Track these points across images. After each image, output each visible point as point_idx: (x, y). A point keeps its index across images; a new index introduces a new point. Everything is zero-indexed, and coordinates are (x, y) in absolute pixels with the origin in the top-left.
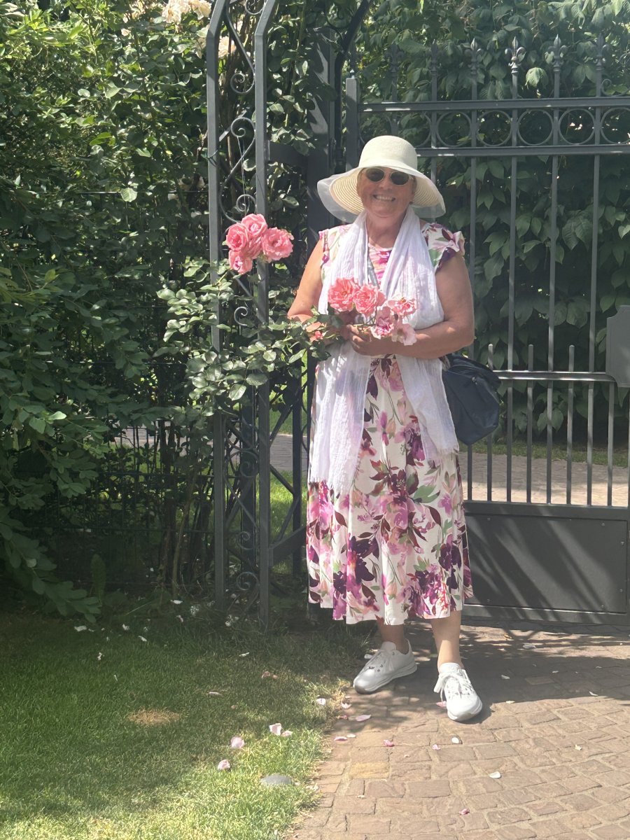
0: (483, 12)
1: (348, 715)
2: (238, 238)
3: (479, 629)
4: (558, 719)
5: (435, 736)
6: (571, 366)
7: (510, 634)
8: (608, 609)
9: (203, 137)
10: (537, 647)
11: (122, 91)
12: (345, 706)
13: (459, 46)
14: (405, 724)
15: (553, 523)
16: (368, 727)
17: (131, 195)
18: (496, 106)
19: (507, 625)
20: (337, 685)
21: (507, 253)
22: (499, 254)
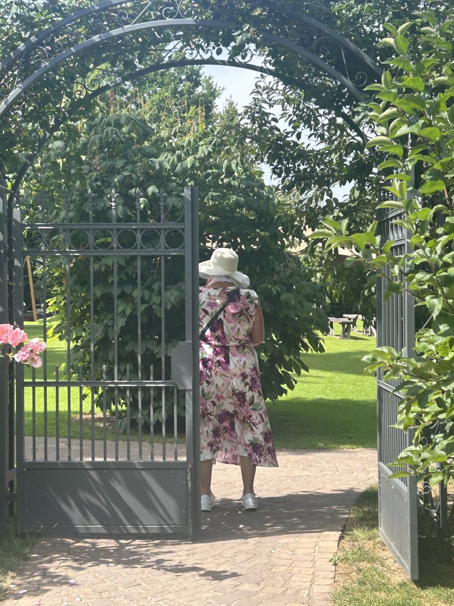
0: (109, 163)
1: (14, 591)
3: (99, 540)
4: (140, 584)
5: (65, 598)
6: (152, 378)
7: (118, 542)
8: (177, 523)
10: (134, 548)
12: (13, 586)
13: (94, 184)
14: (48, 593)
15: (143, 473)
16: (26, 596)
18: (104, 227)
19: (117, 537)
20: (8, 575)
21: (129, 311)
22: (123, 312)
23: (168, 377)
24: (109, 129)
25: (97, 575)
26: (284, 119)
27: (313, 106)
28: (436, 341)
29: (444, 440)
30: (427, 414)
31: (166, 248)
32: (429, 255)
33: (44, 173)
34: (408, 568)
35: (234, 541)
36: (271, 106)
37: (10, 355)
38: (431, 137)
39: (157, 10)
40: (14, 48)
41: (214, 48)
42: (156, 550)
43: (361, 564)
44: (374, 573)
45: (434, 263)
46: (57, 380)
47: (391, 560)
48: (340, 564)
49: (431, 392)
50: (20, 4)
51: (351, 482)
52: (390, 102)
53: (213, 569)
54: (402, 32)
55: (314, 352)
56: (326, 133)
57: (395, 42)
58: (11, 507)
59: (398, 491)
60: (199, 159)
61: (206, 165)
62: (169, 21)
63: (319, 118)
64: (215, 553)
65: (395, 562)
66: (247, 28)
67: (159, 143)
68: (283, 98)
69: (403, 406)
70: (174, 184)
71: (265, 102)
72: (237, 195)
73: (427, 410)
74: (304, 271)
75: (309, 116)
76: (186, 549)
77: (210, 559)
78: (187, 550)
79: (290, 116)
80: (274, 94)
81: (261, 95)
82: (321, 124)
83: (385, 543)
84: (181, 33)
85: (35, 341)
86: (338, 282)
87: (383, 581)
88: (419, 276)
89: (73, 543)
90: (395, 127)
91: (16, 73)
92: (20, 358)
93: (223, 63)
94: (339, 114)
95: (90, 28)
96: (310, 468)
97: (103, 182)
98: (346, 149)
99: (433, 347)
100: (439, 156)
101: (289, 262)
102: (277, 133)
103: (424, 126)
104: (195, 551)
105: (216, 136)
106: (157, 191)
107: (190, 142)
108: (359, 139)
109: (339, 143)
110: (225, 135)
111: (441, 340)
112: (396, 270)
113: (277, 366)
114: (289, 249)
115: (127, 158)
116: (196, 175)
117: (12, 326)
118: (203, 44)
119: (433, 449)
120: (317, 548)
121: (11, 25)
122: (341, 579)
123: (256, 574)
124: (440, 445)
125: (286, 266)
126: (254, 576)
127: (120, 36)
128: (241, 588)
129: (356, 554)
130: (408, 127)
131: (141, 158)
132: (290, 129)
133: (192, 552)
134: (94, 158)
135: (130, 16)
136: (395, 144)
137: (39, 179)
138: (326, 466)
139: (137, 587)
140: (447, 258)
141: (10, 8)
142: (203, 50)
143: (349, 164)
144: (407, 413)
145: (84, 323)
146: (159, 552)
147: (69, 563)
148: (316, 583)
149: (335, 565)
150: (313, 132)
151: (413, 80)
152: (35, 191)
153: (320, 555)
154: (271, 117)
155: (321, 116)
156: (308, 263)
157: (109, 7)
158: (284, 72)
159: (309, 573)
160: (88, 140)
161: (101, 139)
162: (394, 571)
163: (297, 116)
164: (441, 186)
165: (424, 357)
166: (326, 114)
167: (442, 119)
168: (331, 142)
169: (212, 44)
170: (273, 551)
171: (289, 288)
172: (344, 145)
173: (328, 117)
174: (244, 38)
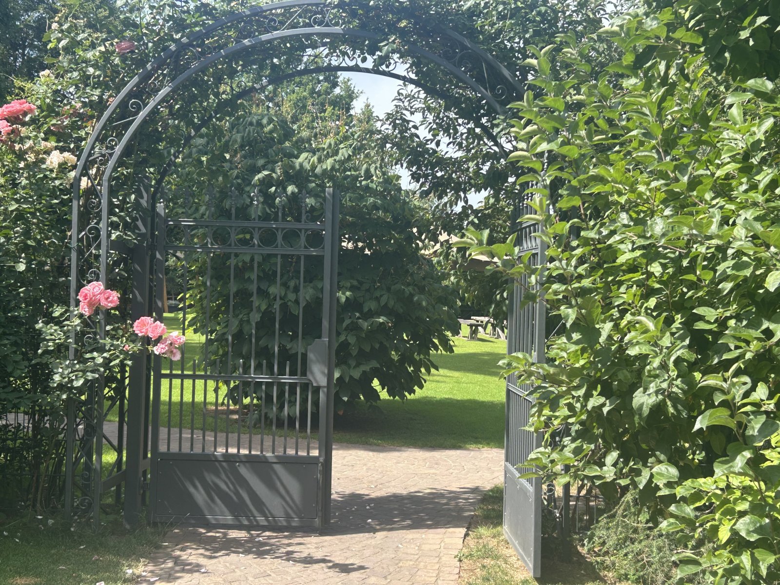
0: (250, 162)
1: (146, 577)
2: (86, 295)
3: (230, 531)
4: (270, 575)
6: (287, 374)
7: (249, 533)
9: (69, 234)
10: (264, 539)
11: (20, 206)
12: (145, 573)
13: (234, 181)
14: (179, 581)
15: (276, 466)
17: (22, 267)
18: (246, 225)
19: (248, 529)
20: (140, 562)
21: (264, 307)
22: (259, 308)
23: (304, 373)
24: (252, 128)
25: (228, 565)
26: (424, 126)
27: (452, 115)
28: (569, 349)
29: (572, 443)
30: (557, 417)
31: (306, 247)
32: (565, 267)
33: (184, 168)
34: (531, 566)
35: (362, 535)
36: (412, 113)
37: (150, 348)
38: (570, 154)
39: (305, 18)
40: (166, 49)
41: (359, 56)
42: (286, 541)
43: (485, 561)
44: (498, 570)
45: (570, 275)
46: (194, 373)
47: (514, 558)
48: (465, 560)
49: (562, 397)
50: (173, 6)
51: (476, 481)
52: (531, 121)
53: (341, 562)
54: (545, 54)
55: (444, 352)
56: (464, 142)
57: (538, 63)
58: (144, 495)
59: (523, 490)
60: (339, 161)
61: (345, 167)
62: (317, 28)
63: (458, 127)
64: (343, 547)
65: (518, 560)
66: (393, 39)
67: (300, 144)
68: (424, 106)
69: (535, 409)
70: (314, 185)
71: (407, 110)
72: (375, 197)
73: (557, 414)
74: (437, 274)
75: (448, 124)
76: (315, 541)
77: (338, 553)
78: (316, 543)
79: (430, 123)
80: (416, 102)
81: (403, 102)
82: (459, 133)
83: (509, 541)
84: (328, 40)
85: (175, 333)
86: (470, 286)
87: (506, 578)
88: (555, 286)
89: (204, 533)
90: (535, 143)
91: (165, 72)
92: (159, 351)
93: (367, 70)
94: (478, 124)
95: (240, 32)
96: (436, 466)
97: (244, 180)
98: (483, 158)
99: (565, 355)
100: (577, 173)
101: (423, 264)
102: (417, 140)
103: (563, 144)
104: (325, 544)
105: (356, 140)
106: (296, 190)
107: (330, 144)
108: (495, 148)
109: (476, 152)
110: (365, 139)
111: (573, 348)
112: (533, 279)
113: (406, 365)
114: (423, 252)
115: (268, 157)
116: (335, 176)
117: (152, 319)
118: (349, 51)
119: (561, 450)
120: (442, 545)
121: (164, 25)
122: (465, 575)
123: (383, 568)
124: (568, 448)
125: (420, 268)
126: (381, 570)
127: (270, 41)
128: (367, 581)
129: (481, 551)
130: (548, 144)
131: (281, 158)
132: (430, 137)
133: (321, 545)
134: (235, 156)
135: (279, 22)
136: (534, 159)
137: (180, 174)
138: (453, 464)
139: (267, 578)
140: (581, 270)
141: (163, 10)
142: (349, 57)
143: (485, 173)
144: (539, 417)
145: (219, 317)
146: (291, 543)
147: (202, 551)
148: (441, 579)
149: (460, 561)
150: (451, 140)
151: (554, 101)
152: (176, 185)
153: (446, 552)
154: (411, 124)
155: (459, 125)
156: (441, 266)
157: (259, 12)
158: (427, 82)
159: (434, 568)
160: (230, 138)
161: (243, 137)
162: (517, 568)
163: (437, 124)
164: (577, 202)
165: (557, 363)
166: (465, 124)
167: (580, 137)
168: (469, 151)
169: (358, 52)
170: (400, 546)
171: (422, 290)
172: (480, 154)
173: (467, 127)
174: (390, 49)
